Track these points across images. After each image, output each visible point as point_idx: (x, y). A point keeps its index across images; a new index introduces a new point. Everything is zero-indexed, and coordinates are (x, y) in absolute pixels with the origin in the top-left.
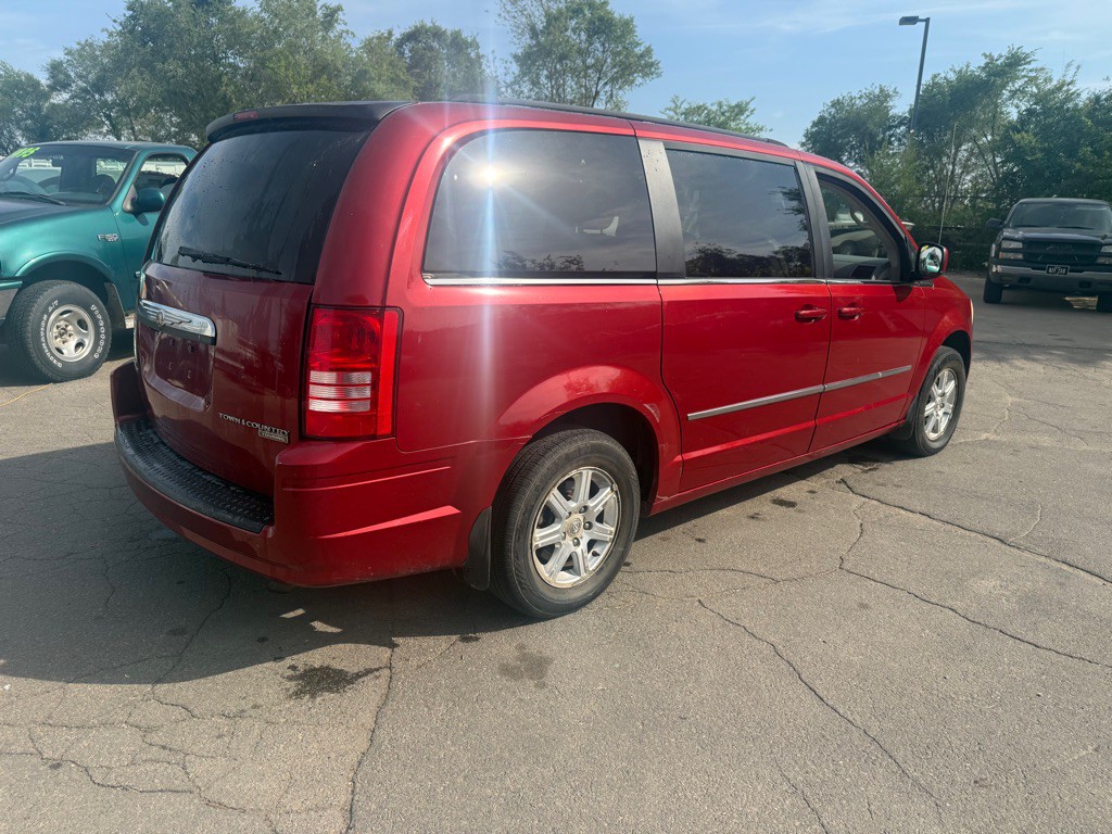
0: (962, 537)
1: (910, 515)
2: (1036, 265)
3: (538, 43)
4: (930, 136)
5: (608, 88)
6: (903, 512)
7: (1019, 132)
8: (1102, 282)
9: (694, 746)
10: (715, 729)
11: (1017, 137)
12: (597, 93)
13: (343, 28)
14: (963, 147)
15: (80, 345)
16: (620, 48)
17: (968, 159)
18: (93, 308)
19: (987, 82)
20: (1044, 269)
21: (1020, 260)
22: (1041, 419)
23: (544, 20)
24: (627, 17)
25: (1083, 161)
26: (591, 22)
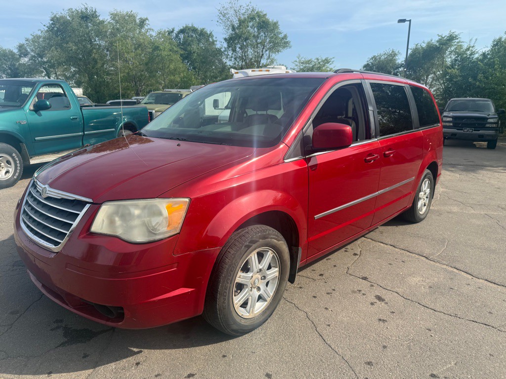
0: (408, 256)
1: (386, 246)
2: (459, 128)
3: (236, 33)
4: (415, 72)
5: (267, 52)
6: (382, 245)
7: (450, 69)
8: (488, 135)
9: (255, 368)
10: (268, 358)
11: (449, 71)
12: (263, 55)
13: (149, 27)
14: (429, 77)
15: (7, 172)
16: (273, 35)
17: (432, 82)
18: (14, 155)
19: (439, 47)
20: (462, 130)
21: (451, 126)
22: (454, 199)
23: (238, 22)
24: (275, 21)
25: (480, 81)
26: (259, 23)
